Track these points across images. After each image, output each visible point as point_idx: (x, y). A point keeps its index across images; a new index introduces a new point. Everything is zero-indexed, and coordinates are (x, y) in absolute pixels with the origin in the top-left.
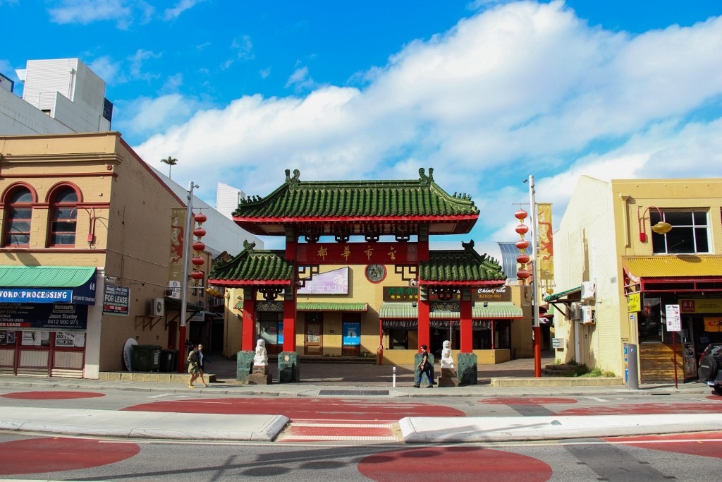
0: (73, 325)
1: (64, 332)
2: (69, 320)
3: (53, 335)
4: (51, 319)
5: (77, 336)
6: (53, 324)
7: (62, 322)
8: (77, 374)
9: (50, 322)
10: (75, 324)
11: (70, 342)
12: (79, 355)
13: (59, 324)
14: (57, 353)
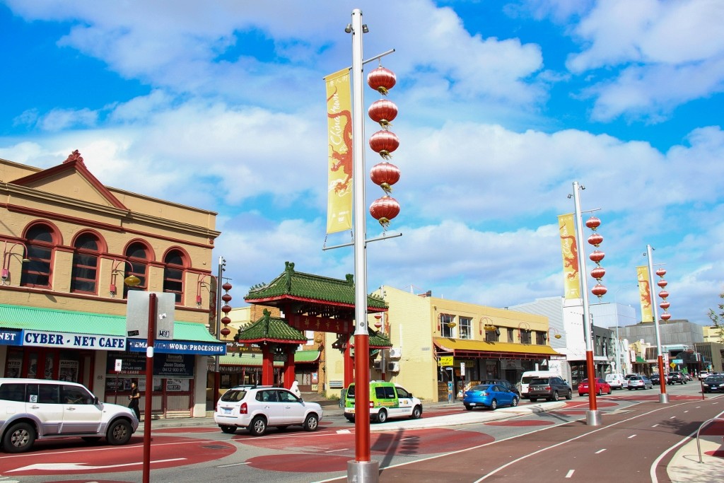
0: (182, 372)
1: (173, 378)
2: (179, 368)
3: (164, 381)
4: (165, 367)
5: (183, 382)
6: (167, 372)
7: (174, 370)
8: (186, 413)
9: (164, 370)
10: (184, 372)
11: (178, 387)
12: (186, 398)
13: (172, 372)
14: (169, 398)
